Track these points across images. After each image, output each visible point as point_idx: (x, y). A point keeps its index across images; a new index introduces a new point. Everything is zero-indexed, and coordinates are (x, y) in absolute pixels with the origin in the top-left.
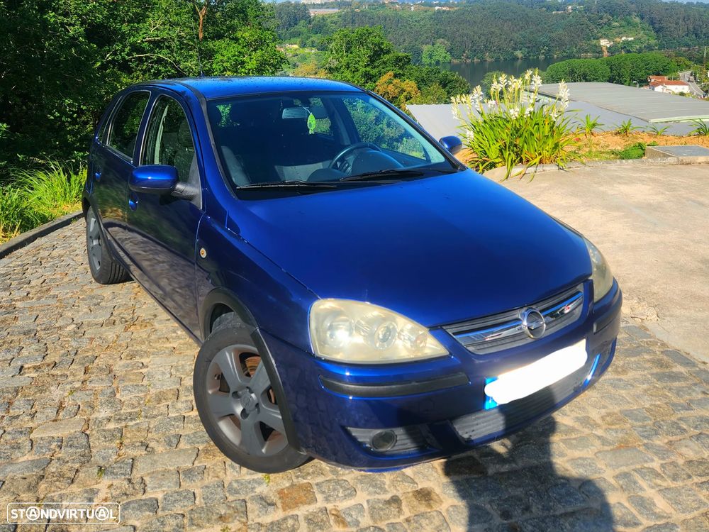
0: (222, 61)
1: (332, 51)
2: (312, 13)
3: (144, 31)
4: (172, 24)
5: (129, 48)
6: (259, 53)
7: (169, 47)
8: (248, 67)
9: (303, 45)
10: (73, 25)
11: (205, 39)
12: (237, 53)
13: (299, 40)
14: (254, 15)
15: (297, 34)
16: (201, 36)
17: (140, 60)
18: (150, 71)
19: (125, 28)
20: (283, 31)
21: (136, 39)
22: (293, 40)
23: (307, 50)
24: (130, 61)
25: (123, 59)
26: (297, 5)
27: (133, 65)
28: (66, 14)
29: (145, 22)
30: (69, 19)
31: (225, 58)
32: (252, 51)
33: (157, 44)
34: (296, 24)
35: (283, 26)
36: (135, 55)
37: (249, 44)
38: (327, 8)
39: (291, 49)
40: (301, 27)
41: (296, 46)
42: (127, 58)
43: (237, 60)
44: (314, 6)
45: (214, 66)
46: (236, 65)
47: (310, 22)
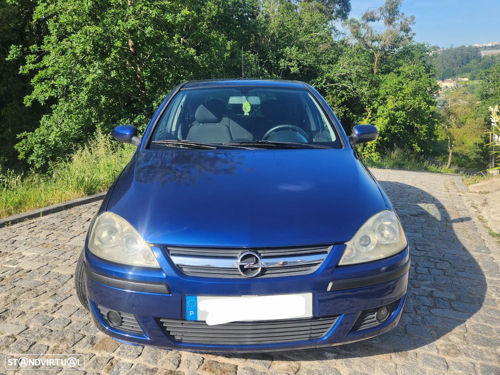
0: (386, 88)
1: (489, 81)
2: (483, 53)
3: (336, 69)
4: (355, 64)
5: (325, 80)
6: (414, 82)
7: (350, 79)
8: (405, 92)
9: (473, 78)
10: (293, 67)
11: (378, 73)
12: (397, 82)
13: (469, 74)
14: (420, 56)
15: (469, 70)
16: (375, 71)
17: (332, 88)
18: (337, 95)
19: (324, 67)
20: (456, 69)
21: (329, 74)
22: (464, 74)
23: (475, 82)
24: (326, 88)
25: (322, 87)
26: (470, 48)
27: (327, 91)
28: (290, 61)
29: (337, 63)
30: (292, 63)
31: (388, 86)
32: (410, 81)
33: (343, 77)
34: (468, 62)
35: (457, 64)
36: (328, 84)
37: (408, 76)
38: (497, 49)
39: (462, 81)
40: (472, 64)
41: (466, 79)
42: (324, 86)
43: (396, 87)
44: (485, 48)
45: (380, 92)
46: (396, 91)
47: (480, 61)
